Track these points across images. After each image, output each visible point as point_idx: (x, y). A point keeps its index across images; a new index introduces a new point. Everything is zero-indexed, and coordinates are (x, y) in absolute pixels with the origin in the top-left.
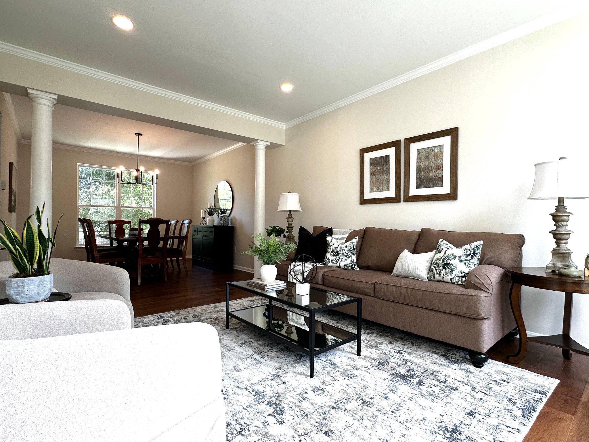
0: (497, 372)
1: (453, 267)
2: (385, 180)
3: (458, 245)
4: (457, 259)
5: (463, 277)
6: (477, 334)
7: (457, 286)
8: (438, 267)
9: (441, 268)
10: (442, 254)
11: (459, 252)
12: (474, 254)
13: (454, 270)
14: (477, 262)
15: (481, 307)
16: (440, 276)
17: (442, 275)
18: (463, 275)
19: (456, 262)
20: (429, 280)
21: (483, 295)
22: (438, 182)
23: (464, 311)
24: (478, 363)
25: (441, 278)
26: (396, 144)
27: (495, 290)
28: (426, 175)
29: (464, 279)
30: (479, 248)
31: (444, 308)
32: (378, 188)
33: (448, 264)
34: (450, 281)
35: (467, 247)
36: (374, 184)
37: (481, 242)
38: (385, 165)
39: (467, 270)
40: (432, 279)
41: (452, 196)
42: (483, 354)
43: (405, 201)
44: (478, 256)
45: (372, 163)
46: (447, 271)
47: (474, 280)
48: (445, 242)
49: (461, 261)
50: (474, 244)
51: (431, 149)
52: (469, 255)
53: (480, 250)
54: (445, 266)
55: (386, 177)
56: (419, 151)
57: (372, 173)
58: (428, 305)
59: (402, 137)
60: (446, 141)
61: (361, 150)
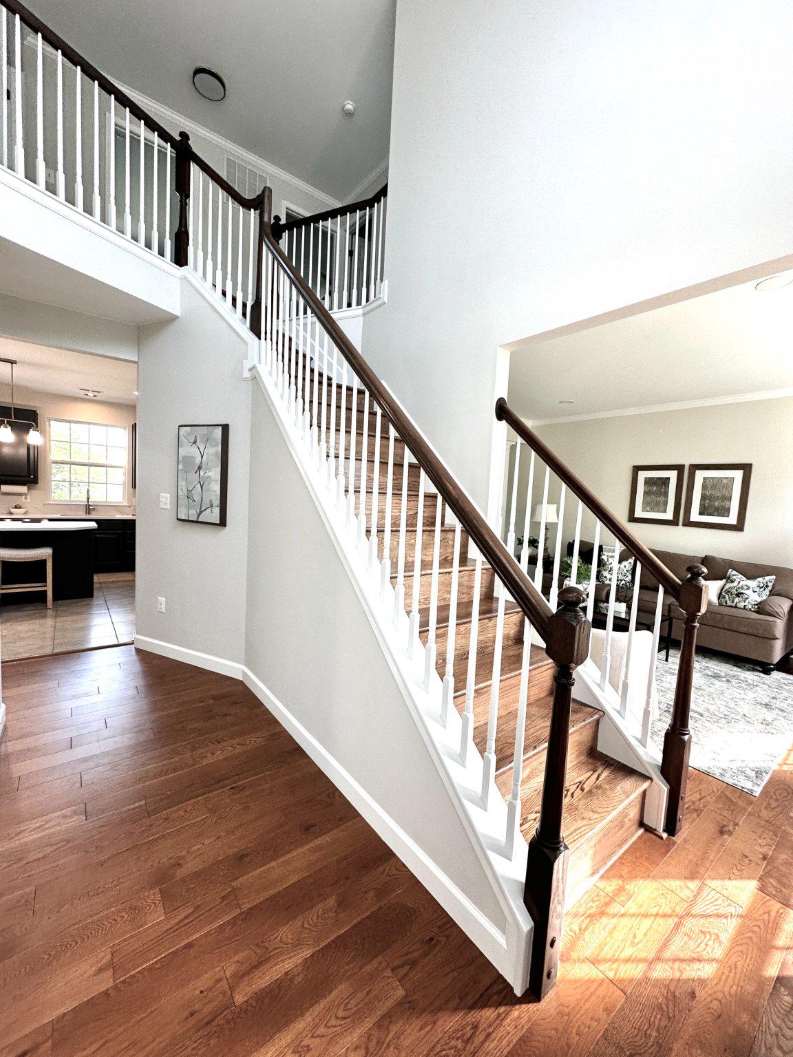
0: (783, 678)
1: (746, 596)
3: (750, 577)
4: (751, 589)
5: (755, 605)
6: (770, 650)
7: (751, 612)
8: (731, 594)
9: (735, 596)
10: (735, 584)
11: (753, 584)
12: (767, 586)
13: (748, 598)
14: (768, 593)
15: (776, 630)
16: (733, 602)
17: (735, 602)
18: (756, 603)
19: (749, 592)
20: (720, 604)
21: (778, 621)
22: (725, 512)
23: (760, 632)
24: (767, 671)
25: (734, 604)
26: (679, 468)
27: (785, 618)
28: (712, 503)
29: (756, 606)
30: (771, 582)
31: (743, 629)
32: (652, 509)
33: (742, 593)
34: (743, 607)
35: (760, 579)
36: (647, 504)
37: (774, 577)
38: (663, 487)
39: (759, 600)
40: (724, 604)
41: (739, 527)
42: (773, 665)
43: (684, 525)
44: (770, 588)
45: (647, 482)
46: (740, 599)
47: (768, 608)
48: (734, 572)
49: (754, 592)
50: (767, 578)
51: (720, 479)
52: (762, 587)
53: (771, 584)
54: (738, 595)
55: (664, 499)
56: (705, 479)
57: (646, 492)
58: (726, 626)
59: (687, 462)
60: (738, 475)
61: (634, 467)
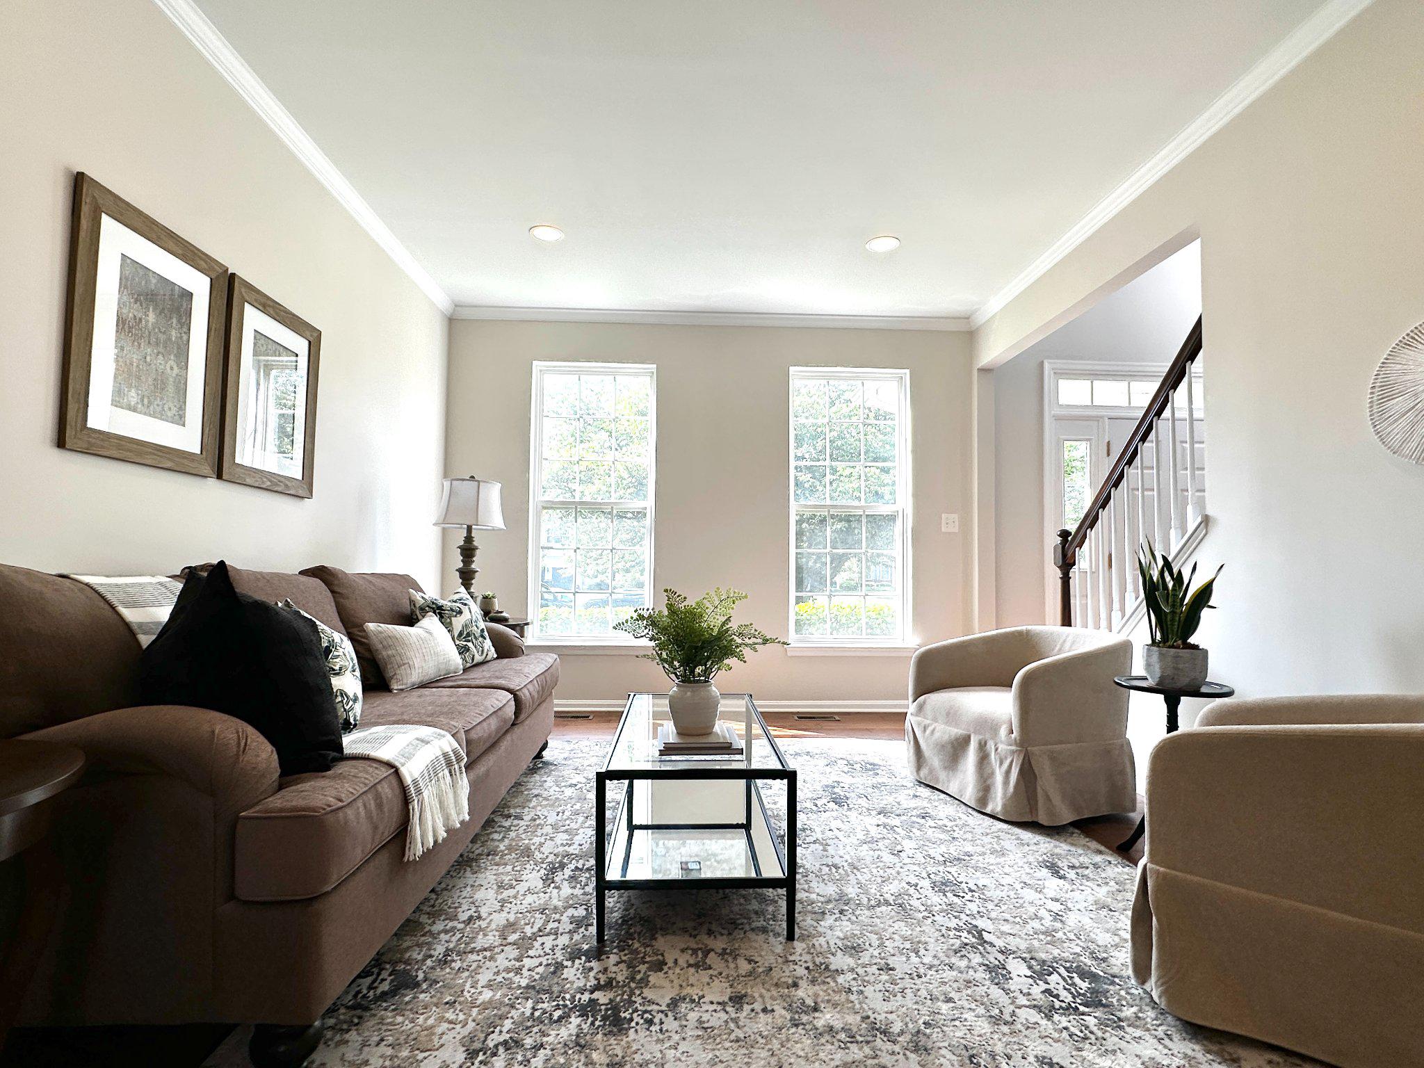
2: (172, 380)
32: (146, 401)
38: (174, 321)
41: (305, 487)
55: (176, 370)
57: (124, 324)
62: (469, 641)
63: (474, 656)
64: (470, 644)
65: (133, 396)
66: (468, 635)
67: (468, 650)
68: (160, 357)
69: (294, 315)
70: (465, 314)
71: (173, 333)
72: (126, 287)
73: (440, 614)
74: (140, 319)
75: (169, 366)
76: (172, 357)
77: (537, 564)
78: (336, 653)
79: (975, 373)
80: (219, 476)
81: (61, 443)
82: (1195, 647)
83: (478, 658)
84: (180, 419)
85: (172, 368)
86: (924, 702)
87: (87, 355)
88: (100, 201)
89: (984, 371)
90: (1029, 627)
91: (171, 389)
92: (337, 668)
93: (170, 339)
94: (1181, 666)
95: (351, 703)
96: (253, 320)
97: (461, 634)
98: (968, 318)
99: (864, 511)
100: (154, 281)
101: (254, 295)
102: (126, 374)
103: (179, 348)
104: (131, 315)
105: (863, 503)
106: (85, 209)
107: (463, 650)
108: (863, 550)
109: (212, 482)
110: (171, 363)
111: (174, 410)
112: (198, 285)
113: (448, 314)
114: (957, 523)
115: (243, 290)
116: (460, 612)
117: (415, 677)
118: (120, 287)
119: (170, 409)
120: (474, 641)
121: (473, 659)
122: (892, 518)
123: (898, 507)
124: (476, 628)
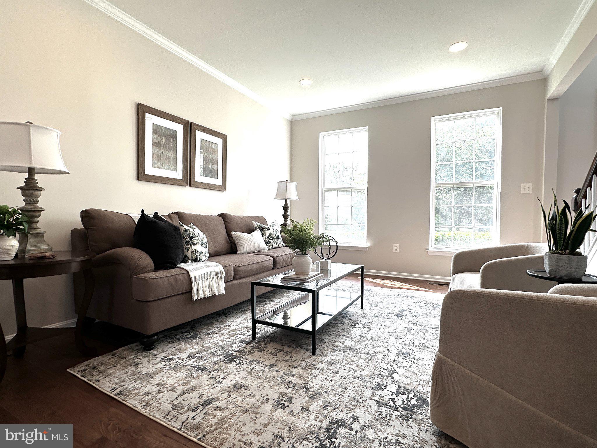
2: (171, 158)
22: (214, 174)
26: (184, 123)
28: (207, 165)
32: (163, 165)
36: (158, 158)
38: (171, 140)
41: (223, 188)
45: (155, 130)
51: (210, 143)
55: (173, 155)
56: (202, 141)
57: (155, 143)
62: (271, 239)
63: (273, 245)
64: (271, 241)
65: (159, 164)
66: (271, 237)
67: (270, 242)
68: (167, 151)
69: (215, 131)
70: (297, 118)
71: (171, 144)
72: (155, 133)
73: (262, 229)
74: (160, 141)
75: (170, 154)
76: (171, 151)
77: (323, 213)
78: (195, 238)
79: (546, 101)
80: (190, 186)
81: (138, 179)
82: (580, 254)
83: (275, 246)
84: (175, 169)
85: (171, 154)
86: (455, 277)
87: (144, 154)
88: (144, 109)
89: (552, 100)
90: (529, 244)
91: (171, 161)
92: (195, 243)
93: (170, 146)
94: (560, 265)
95: (199, 254)
96: (200, 135)
97: (268, 237)
98: (542, 71)
99: (474, 185)
100: (164, 129)
101: (199, 128)
102: (156, 158)
103: (173, 148)
104: (157, 141)
105: (474, 180)
106: (140, 113)
107: (268, 243)
108: (473, 205)
109: (188, 188)
110: (171, 153)
111: (173, 167)
112: (179, 128)
113: (290, 120)
114: (531, 189)
115: (195, 127)
116: (269, 229)
117: (245, 250)
118: (153, 133)
119: (171, 167)
120: (273, 239)
121: (273, 246)
122: (492, 187)
123: (495, 182)
124: (275, 235)
